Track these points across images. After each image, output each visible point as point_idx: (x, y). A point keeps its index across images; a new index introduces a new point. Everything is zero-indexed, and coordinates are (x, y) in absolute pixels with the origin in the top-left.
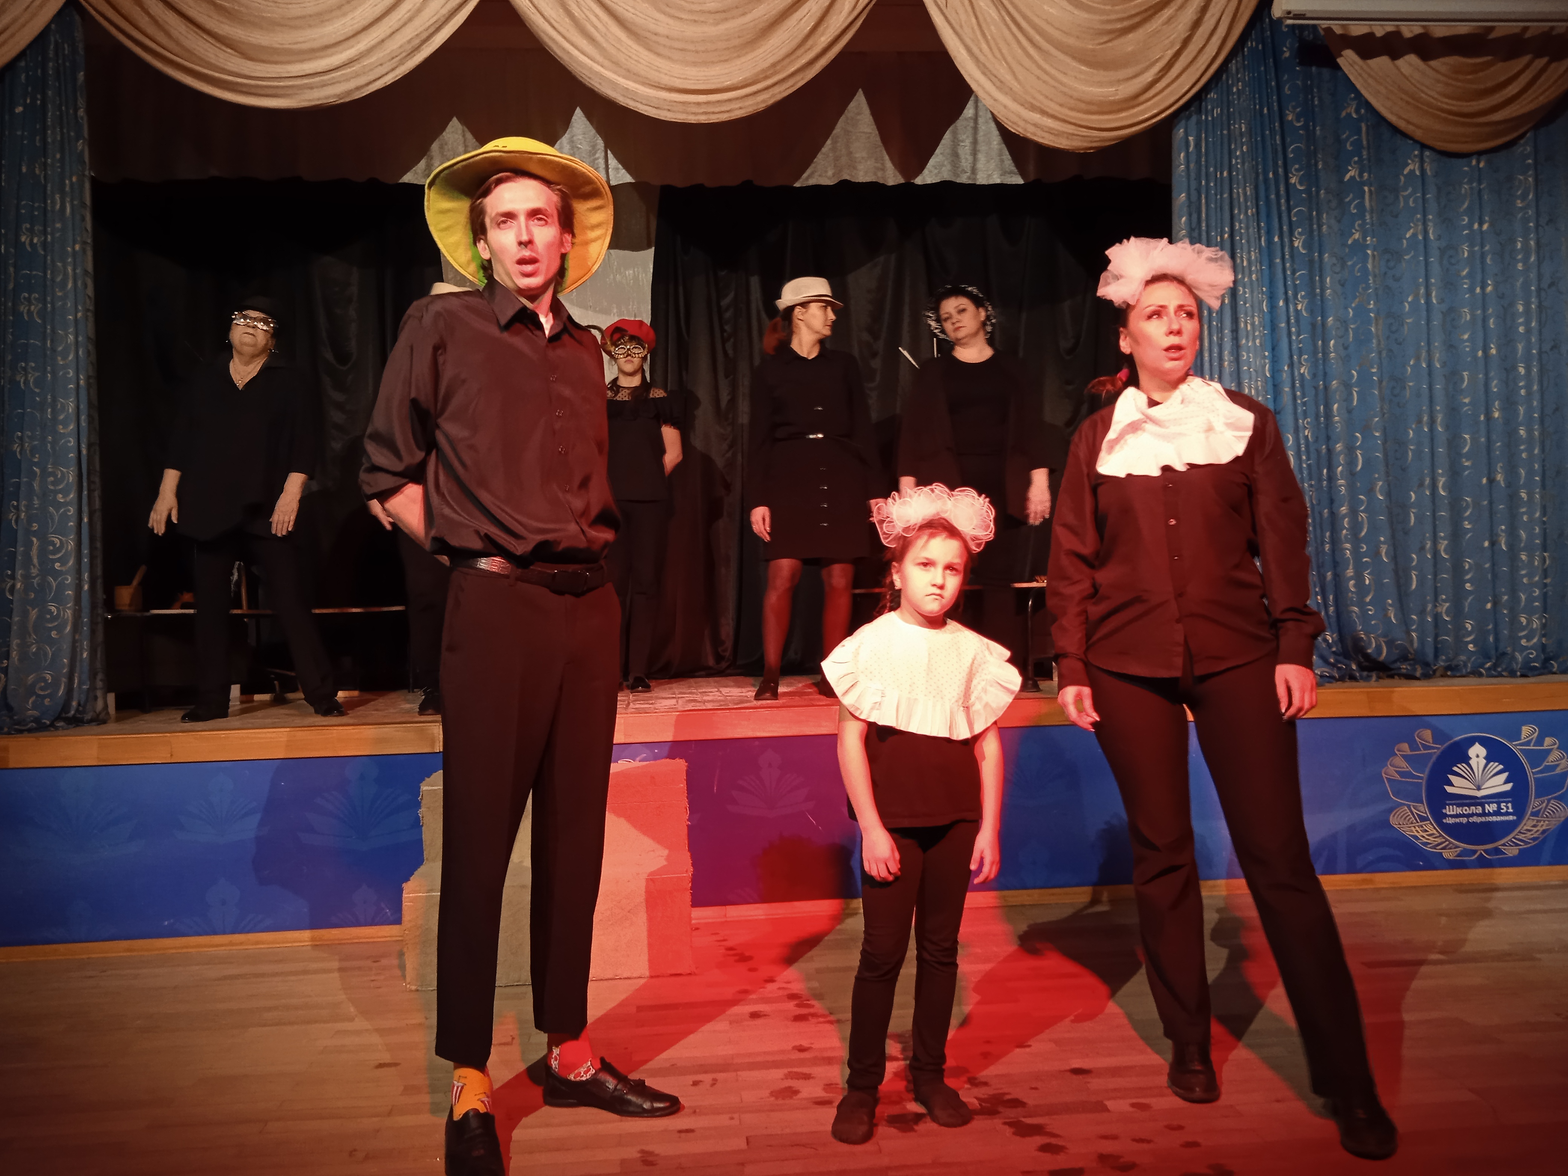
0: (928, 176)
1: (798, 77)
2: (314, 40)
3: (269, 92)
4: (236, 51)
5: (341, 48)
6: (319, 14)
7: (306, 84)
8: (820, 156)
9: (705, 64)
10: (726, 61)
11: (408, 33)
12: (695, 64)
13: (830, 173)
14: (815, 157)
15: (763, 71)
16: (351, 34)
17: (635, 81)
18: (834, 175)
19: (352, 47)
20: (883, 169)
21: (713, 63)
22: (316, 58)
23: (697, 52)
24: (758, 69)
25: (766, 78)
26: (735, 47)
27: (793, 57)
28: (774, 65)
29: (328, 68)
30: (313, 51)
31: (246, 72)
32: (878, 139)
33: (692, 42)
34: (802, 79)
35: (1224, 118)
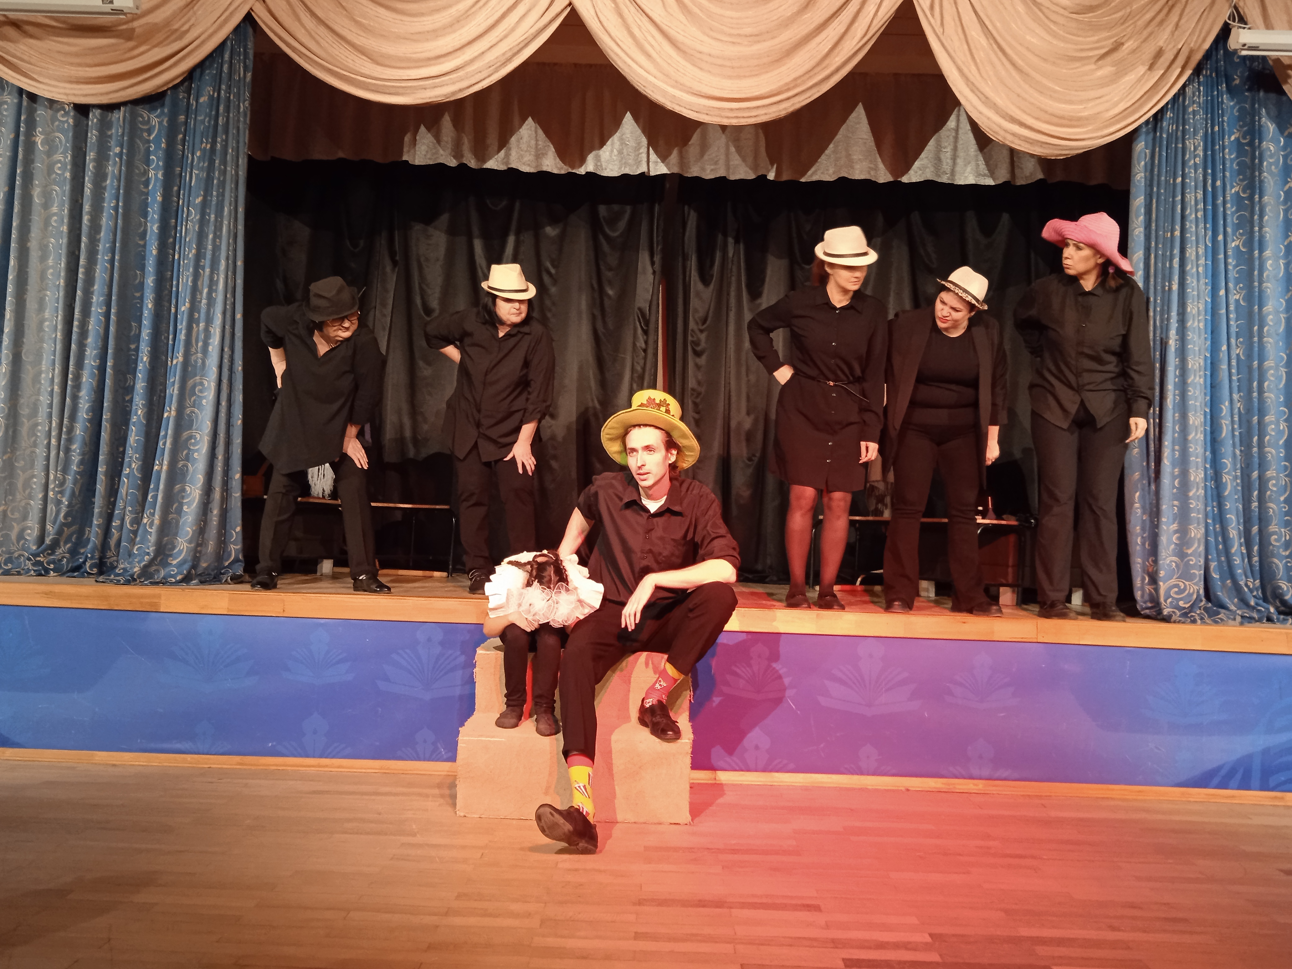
0: (913, 176)
1: (814, 90)
2: (430, 51)
3: (392, 90)
4: (369, 58)
5: (450, 57)
6: (434, 31)
7: (422, 85)
8: (823, 157)
9: (739, 77)
10: (756, 75)
11: (504, 47)
12: (730, 77)
13: (831, 171)
14: (819, 157)
15: (787, 84)
16: (459, 46)
17: (681, 90)
18: (834, 173)
19: (459, 57)
20: (876, 169)
21: (745, 77)
22: (430, 65)
23: (733, 68)
24: (782, 83)
25: (788, 90)
26: (764, 64)
27: (812, 73)
28: (795, 79)
29: (439, 73)
30: (429, 59)
31: (376, 75)
32: (873, 144)
33: (729, 59)
34: (818, 91)
35: (1180, 134)
